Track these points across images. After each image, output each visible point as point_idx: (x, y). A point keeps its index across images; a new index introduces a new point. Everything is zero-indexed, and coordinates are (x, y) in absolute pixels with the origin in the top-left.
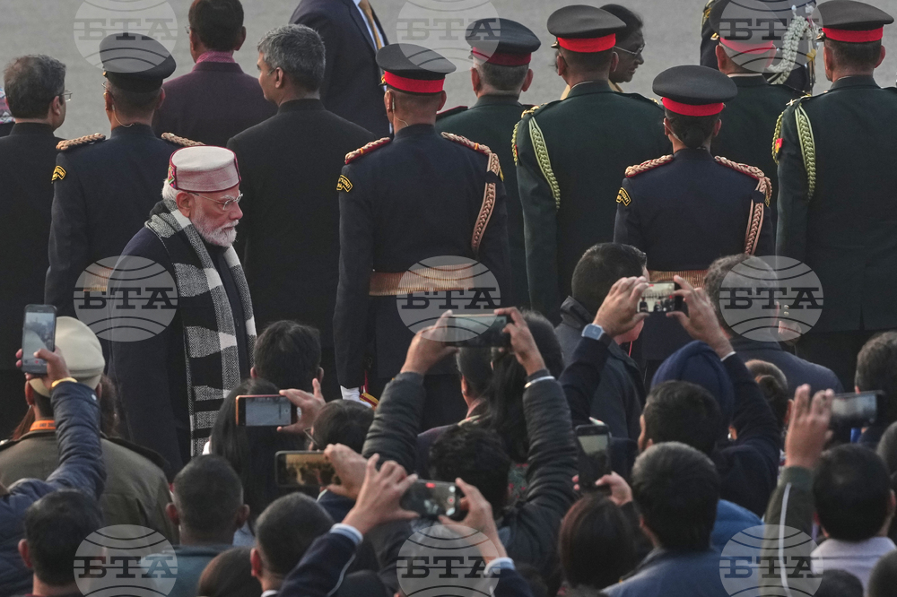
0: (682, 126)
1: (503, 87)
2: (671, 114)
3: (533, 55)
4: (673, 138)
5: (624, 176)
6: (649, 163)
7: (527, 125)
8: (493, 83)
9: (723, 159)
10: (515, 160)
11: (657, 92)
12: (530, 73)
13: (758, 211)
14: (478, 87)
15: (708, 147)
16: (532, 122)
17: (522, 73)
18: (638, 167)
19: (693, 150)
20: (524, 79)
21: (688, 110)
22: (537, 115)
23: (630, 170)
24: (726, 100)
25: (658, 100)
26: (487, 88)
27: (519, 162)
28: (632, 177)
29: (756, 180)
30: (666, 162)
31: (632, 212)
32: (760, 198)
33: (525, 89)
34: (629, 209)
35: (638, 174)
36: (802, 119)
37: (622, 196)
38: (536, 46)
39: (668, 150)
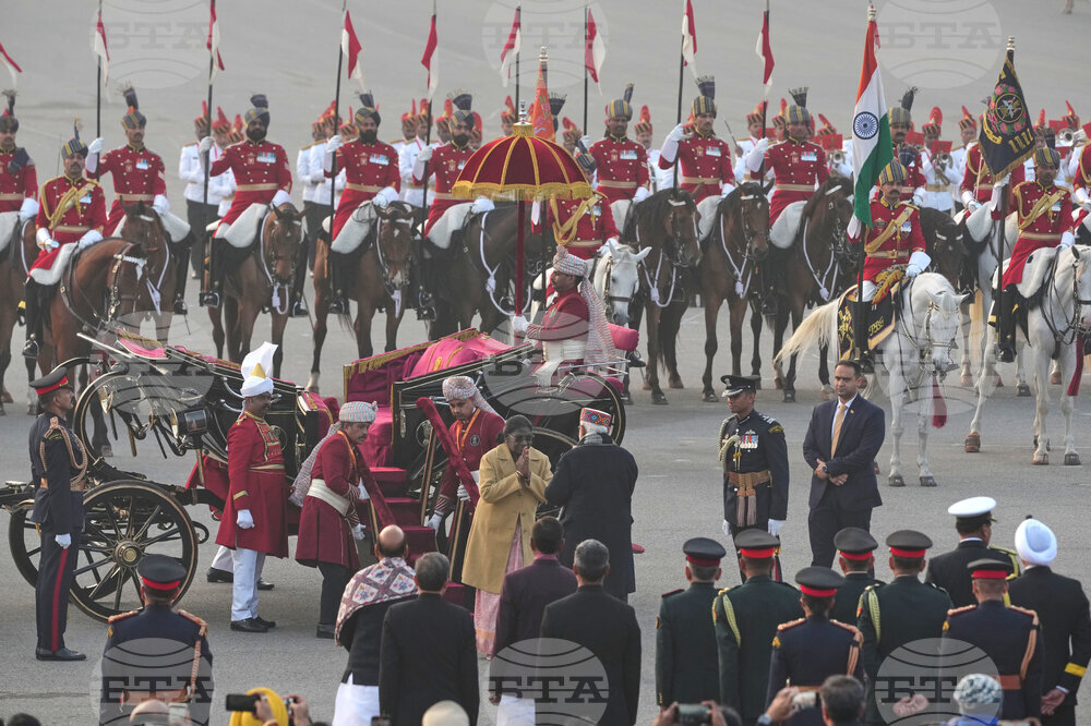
0: (812, 602)
1: (703, 578)
2: (805, 594)
3: (722, 560)
4: (806, 609)
5: (776, 629)
6: (791, 623)
7: (722, 599)
8: (698, 576)
9: (835, 621)
10: (714, 619)
11: (798, 582)
12: (720, 570)
13: (854, 652)
14: (689, 578)
15: (826, 614)
16: (725, 598)
17: (715, 571)
18: (785, 625)
19: (818, 617)
20: (717, 574)
21: (815, 593)
22: (728, 593)
23: (780, 627)
24: (838, 587)
25: (798, 587)
26: (695, 579)
27: (717, 621)
28: (782, 631)
29: (854, 634)
30: (802, 623)
31: (782, 651)
32: (856, 644)
33: (717, 579)
34: (780, 649)
35: (786, 629)
36: (873, 597)
37: (776, 642)
38: (724, 554)
39: (803, 616)
